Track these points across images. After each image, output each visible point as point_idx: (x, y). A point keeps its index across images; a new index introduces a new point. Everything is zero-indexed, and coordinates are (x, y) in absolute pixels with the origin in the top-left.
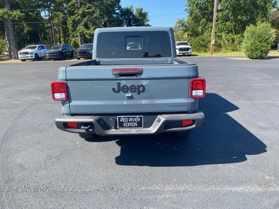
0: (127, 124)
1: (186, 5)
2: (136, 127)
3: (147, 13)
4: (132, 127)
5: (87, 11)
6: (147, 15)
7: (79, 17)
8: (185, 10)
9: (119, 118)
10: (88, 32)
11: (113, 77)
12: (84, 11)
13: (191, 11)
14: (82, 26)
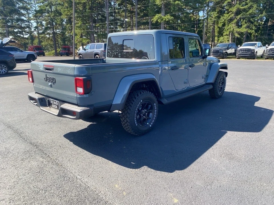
5: (242, 8)
7: (233, 15)
10: (239, 31)
12: (238, 9)
14: (234, 24)
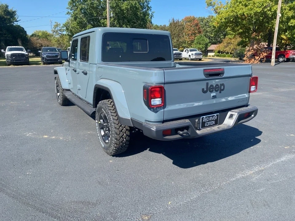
0: (208, 123)
1: (67, 8)
2: (214, 125)
3: (15, 11)
4: (211, 125)
6: (16, 14)
8: (67, 14)
9: (203, 118)
11: (203, 77)
13: (75, 15)
